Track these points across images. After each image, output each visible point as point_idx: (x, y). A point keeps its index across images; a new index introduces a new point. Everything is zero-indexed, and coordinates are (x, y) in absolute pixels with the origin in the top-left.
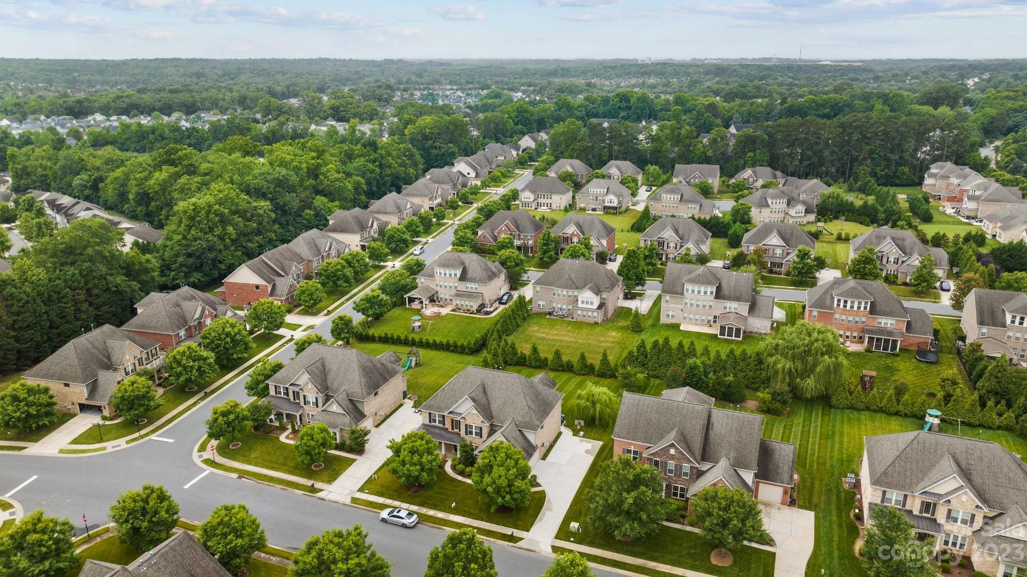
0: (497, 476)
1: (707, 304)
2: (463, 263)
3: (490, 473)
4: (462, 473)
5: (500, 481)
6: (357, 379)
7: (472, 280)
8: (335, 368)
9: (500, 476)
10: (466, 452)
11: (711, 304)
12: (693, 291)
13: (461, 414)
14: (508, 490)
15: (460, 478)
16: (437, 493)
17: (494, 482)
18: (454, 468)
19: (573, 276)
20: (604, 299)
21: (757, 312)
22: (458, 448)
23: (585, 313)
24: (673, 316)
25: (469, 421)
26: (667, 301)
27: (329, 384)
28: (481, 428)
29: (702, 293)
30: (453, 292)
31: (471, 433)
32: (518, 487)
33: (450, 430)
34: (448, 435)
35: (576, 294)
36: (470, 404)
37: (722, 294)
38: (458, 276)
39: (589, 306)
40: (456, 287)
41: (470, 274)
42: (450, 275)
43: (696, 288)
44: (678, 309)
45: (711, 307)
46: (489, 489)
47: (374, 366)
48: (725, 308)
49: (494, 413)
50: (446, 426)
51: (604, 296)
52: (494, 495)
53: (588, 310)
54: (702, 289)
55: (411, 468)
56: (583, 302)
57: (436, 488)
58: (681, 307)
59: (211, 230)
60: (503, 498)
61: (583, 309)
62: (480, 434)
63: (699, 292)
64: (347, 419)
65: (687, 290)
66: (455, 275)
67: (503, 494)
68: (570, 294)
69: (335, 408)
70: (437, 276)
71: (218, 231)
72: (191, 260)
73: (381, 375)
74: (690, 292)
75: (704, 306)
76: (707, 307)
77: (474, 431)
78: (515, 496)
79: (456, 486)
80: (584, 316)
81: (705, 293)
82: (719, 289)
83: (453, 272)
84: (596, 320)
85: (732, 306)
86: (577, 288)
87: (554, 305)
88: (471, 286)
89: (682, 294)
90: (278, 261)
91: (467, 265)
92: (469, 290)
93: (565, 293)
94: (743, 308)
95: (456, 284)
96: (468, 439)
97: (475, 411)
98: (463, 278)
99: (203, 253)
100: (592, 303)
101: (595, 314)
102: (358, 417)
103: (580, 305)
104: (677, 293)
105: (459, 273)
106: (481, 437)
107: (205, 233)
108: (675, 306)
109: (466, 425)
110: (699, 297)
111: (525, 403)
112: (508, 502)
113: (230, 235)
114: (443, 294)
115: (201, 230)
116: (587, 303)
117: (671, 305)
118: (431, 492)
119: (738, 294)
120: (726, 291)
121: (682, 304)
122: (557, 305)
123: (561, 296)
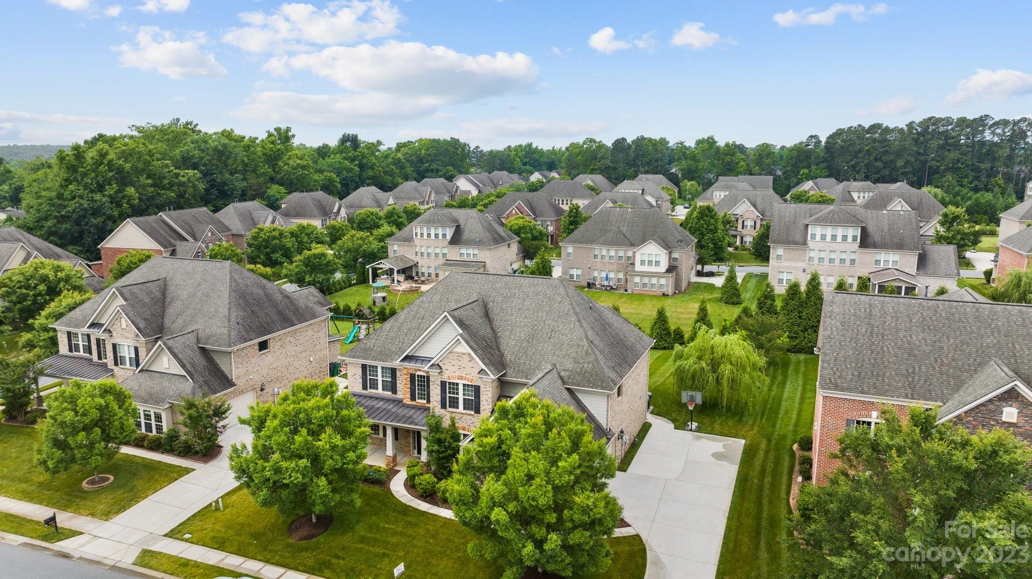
0: (520, 474)
1: (848, 257)
2: (456, 221)
3: (500, 471)
4: (429, 495)
5: (532, 491)
6: (224, 310)
7: (470, 243)
8: (184, 294)
9: (530, 477)
10: (439, 442)
11: (853, 256)
12: (823, 237)
13: (428, 360)
14: (552, 518)
15: (424, 506)
16: (363, 540)
17: (512, 496)
18: (410, 485)
19: (624, 229)
20: (675, 259)
21: (930, 268)
22: (423, 434)
23: (646, 280)
24: (789, 281)
25: (451, 373)
26: (779, 257)
27: (167, 322)
28: (477, 389)
29: (839, 239)
30: (441, 261)
31: (454, 403)
32: (585, 510)
33: (407, 401)
34: (401, 411)
35: (630, 254)
36: (452, 331)
37: (870, 240)
38: (449, 237)
39: (653, 269)
40: (444, 255)
41: (466, 235)
42: (437, 236)
43: (829, 231)
44: (796, 268)
45: (853, 262)
46: (498, 515)
47: (267, 295)
48: (878, 262)
49: (508, 356)
50: (400, 395)
51: (675, 255)
52: (511, 535)
53: (651, 275)
54: (840, 232)
55: (284, 464)
56: (642, 263)
57: (361, 529)
58: (802, 265)
59: (101, 188)
60: (539, 544)
61: (643, 275)
62: (474, 405)
63: (834, 237)
64: (188, 386)
65: (813, 236)
66: (444, 235)
67: (539, 532)
68: (621, 254)
69: (166, 363)
70: (417, 241)
71: (110, 190)
72: (65, 226)
73: (280, 313)
74: (818, 238)
75: (842, 261)
76: (848, 263)
77: (461, 397)
78: (576, 537)
79: (412, 525)
80: (645, 285)
81: (845, 238)
82: (865, 233)
83: (440, 231)
84: (664, 290)
85: (889, 258)
86: (632, 245)
87: (596, 274)
88: (467, 253)
89: (805, 243)
90: (188, 223)
91: (462, 222)
92: (465, 258)
93: (612, 253)
94: (907, 262)
95: (445, 251)
96: (446, 416)
97: (464, 348)
98: (456, 240)
99: (84, 217)
100: (657, 263)
101: (663, 281)
102: (214, 382)
103: (638, 268)
104: (795, 243)
105: (449, 233)
106: (478, 411)
107: (92, 191)
108: (793, 264)
109: (443, 384)
110: (835, 246)
111: (579, 332)
112: (552, 558)
113: (130, 199)
114: (426, 266)
115: (86, 187)
116: (650, 262)
117: (785, 264)
118: (345, 539)
119: (896, 240)
120: (876, 236)
121: (804, 260)
122: (599, 274)
123: (607, 259)
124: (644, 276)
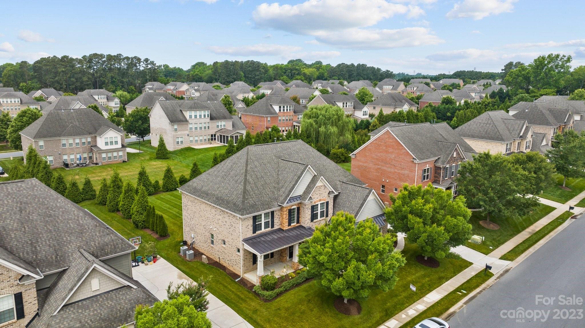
11: (209, 125)
12: (196, 116)
13: (298, 197)
21: (236, 126)
24: (182, 142)
25: (316, 200)
26: (176, 130)
28: (327, 204)
29: (202, 117)
31: (316, 217)
37: (213, 116)
39: (114, 147)
43: (198, 113)
48: (217, 126)
50: (276, 228)
53: (113, 151)
54: (202, 113)
56: (106, 144)
58: (187, 132)
62: (325, 213)
65: (191, 116)
76: (207, 128)
77: (319, 212)
80: (109, 158)
81: (205, 116)
84: (122, 159)
85: (222, 123)
86: (91, 133)
89: (186, 121)
93: (77, 141)
94: (228, 125)
100: (116, 142)
101: (120, 153)
103: (102, 147)
104: (182, 121)
106: (327, 216)
108: (183, 132)
109: (312, 207)
110: (201, 121)
117: (179, 133)
119: (222, 115)
121: (188, 130)
122: (69, 157)
123: (74, 145)
124: (108, 152)
